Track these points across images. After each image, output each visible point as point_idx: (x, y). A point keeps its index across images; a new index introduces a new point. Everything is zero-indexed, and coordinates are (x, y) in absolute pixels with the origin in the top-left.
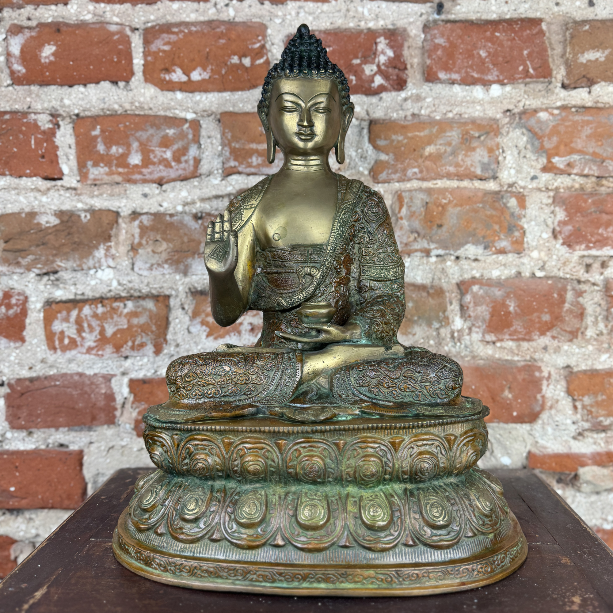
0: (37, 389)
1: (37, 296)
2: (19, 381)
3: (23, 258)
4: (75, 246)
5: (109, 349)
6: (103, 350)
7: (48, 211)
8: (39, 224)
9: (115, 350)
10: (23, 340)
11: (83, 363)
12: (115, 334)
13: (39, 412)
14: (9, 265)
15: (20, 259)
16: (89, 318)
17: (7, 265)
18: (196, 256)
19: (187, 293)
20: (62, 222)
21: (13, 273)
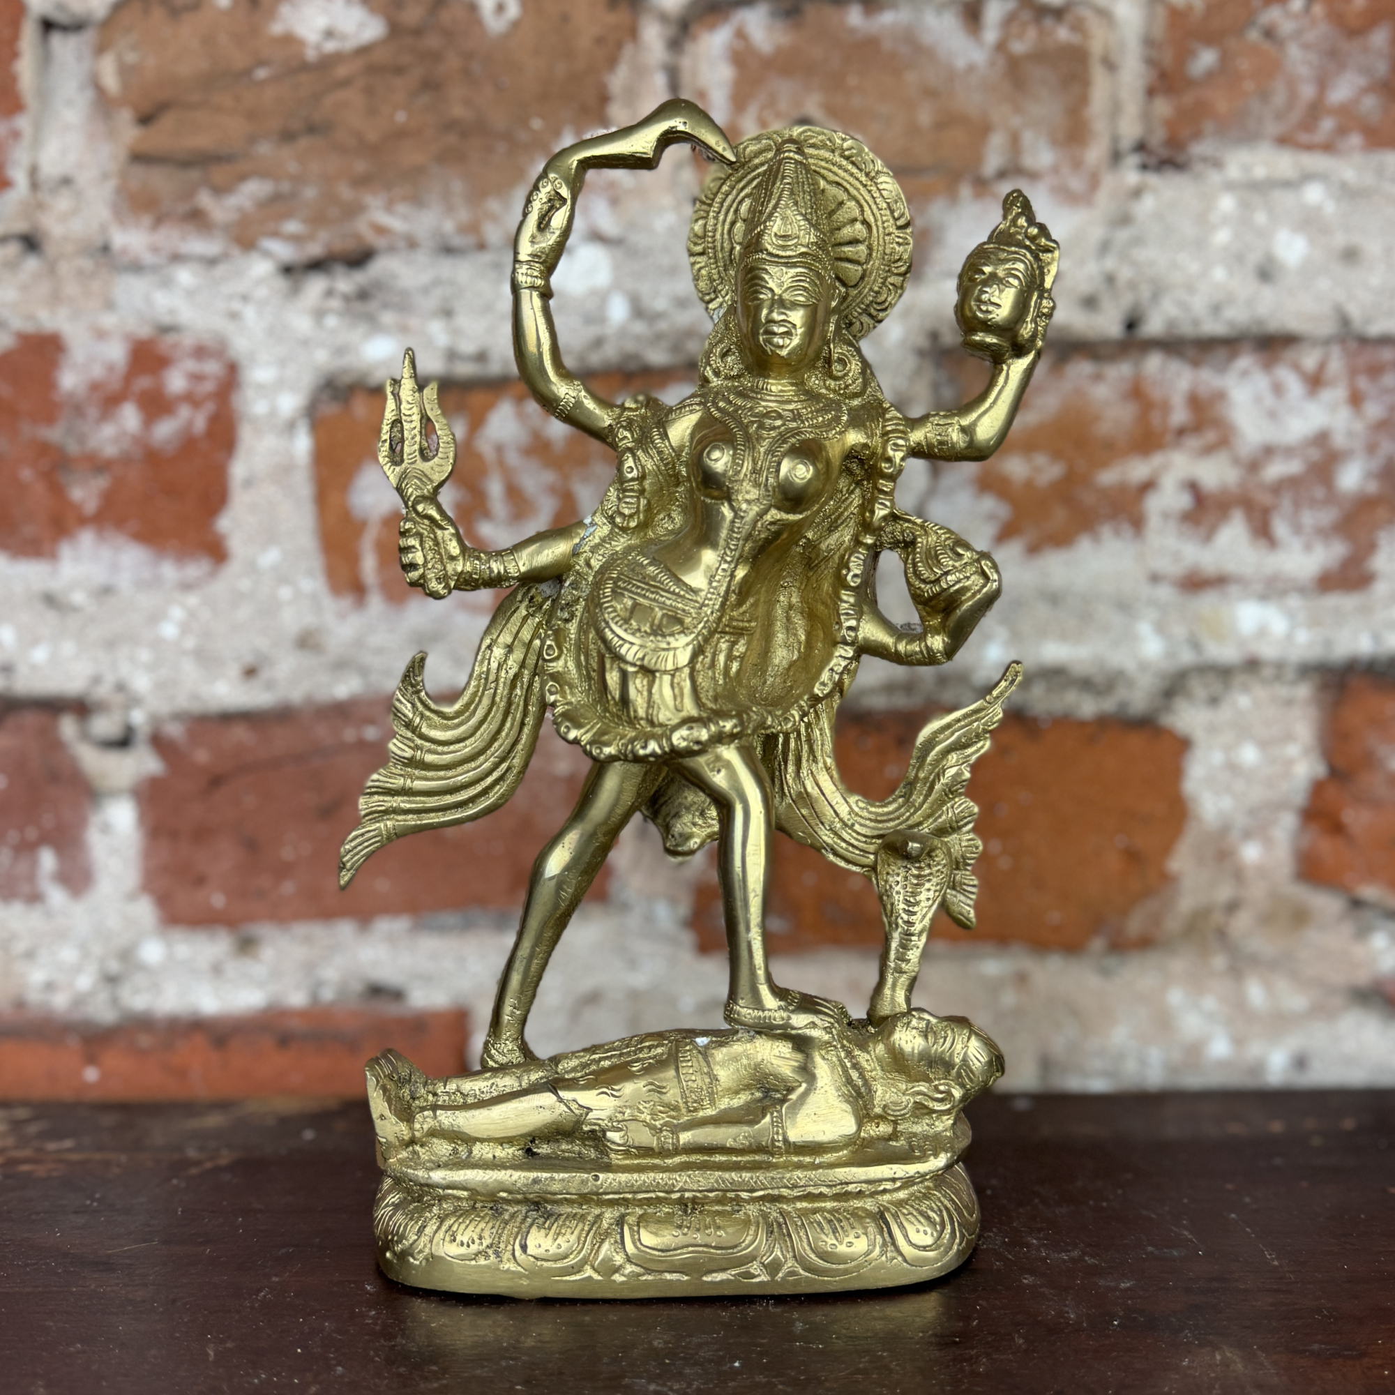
0: (283, 762)
1: (282, 363)
2: (203, 726)
3: (220, 191)
4: (452, 139)
8: (289, 40)
10: (217, 552)
13: (290, 855)
14: (159, 220)
15: (205, 199)
16: (513, 459)
17: (147, 220)
18: (965, 191)
19: (921, 353)
20: (395, 30)
21: (177, 258)
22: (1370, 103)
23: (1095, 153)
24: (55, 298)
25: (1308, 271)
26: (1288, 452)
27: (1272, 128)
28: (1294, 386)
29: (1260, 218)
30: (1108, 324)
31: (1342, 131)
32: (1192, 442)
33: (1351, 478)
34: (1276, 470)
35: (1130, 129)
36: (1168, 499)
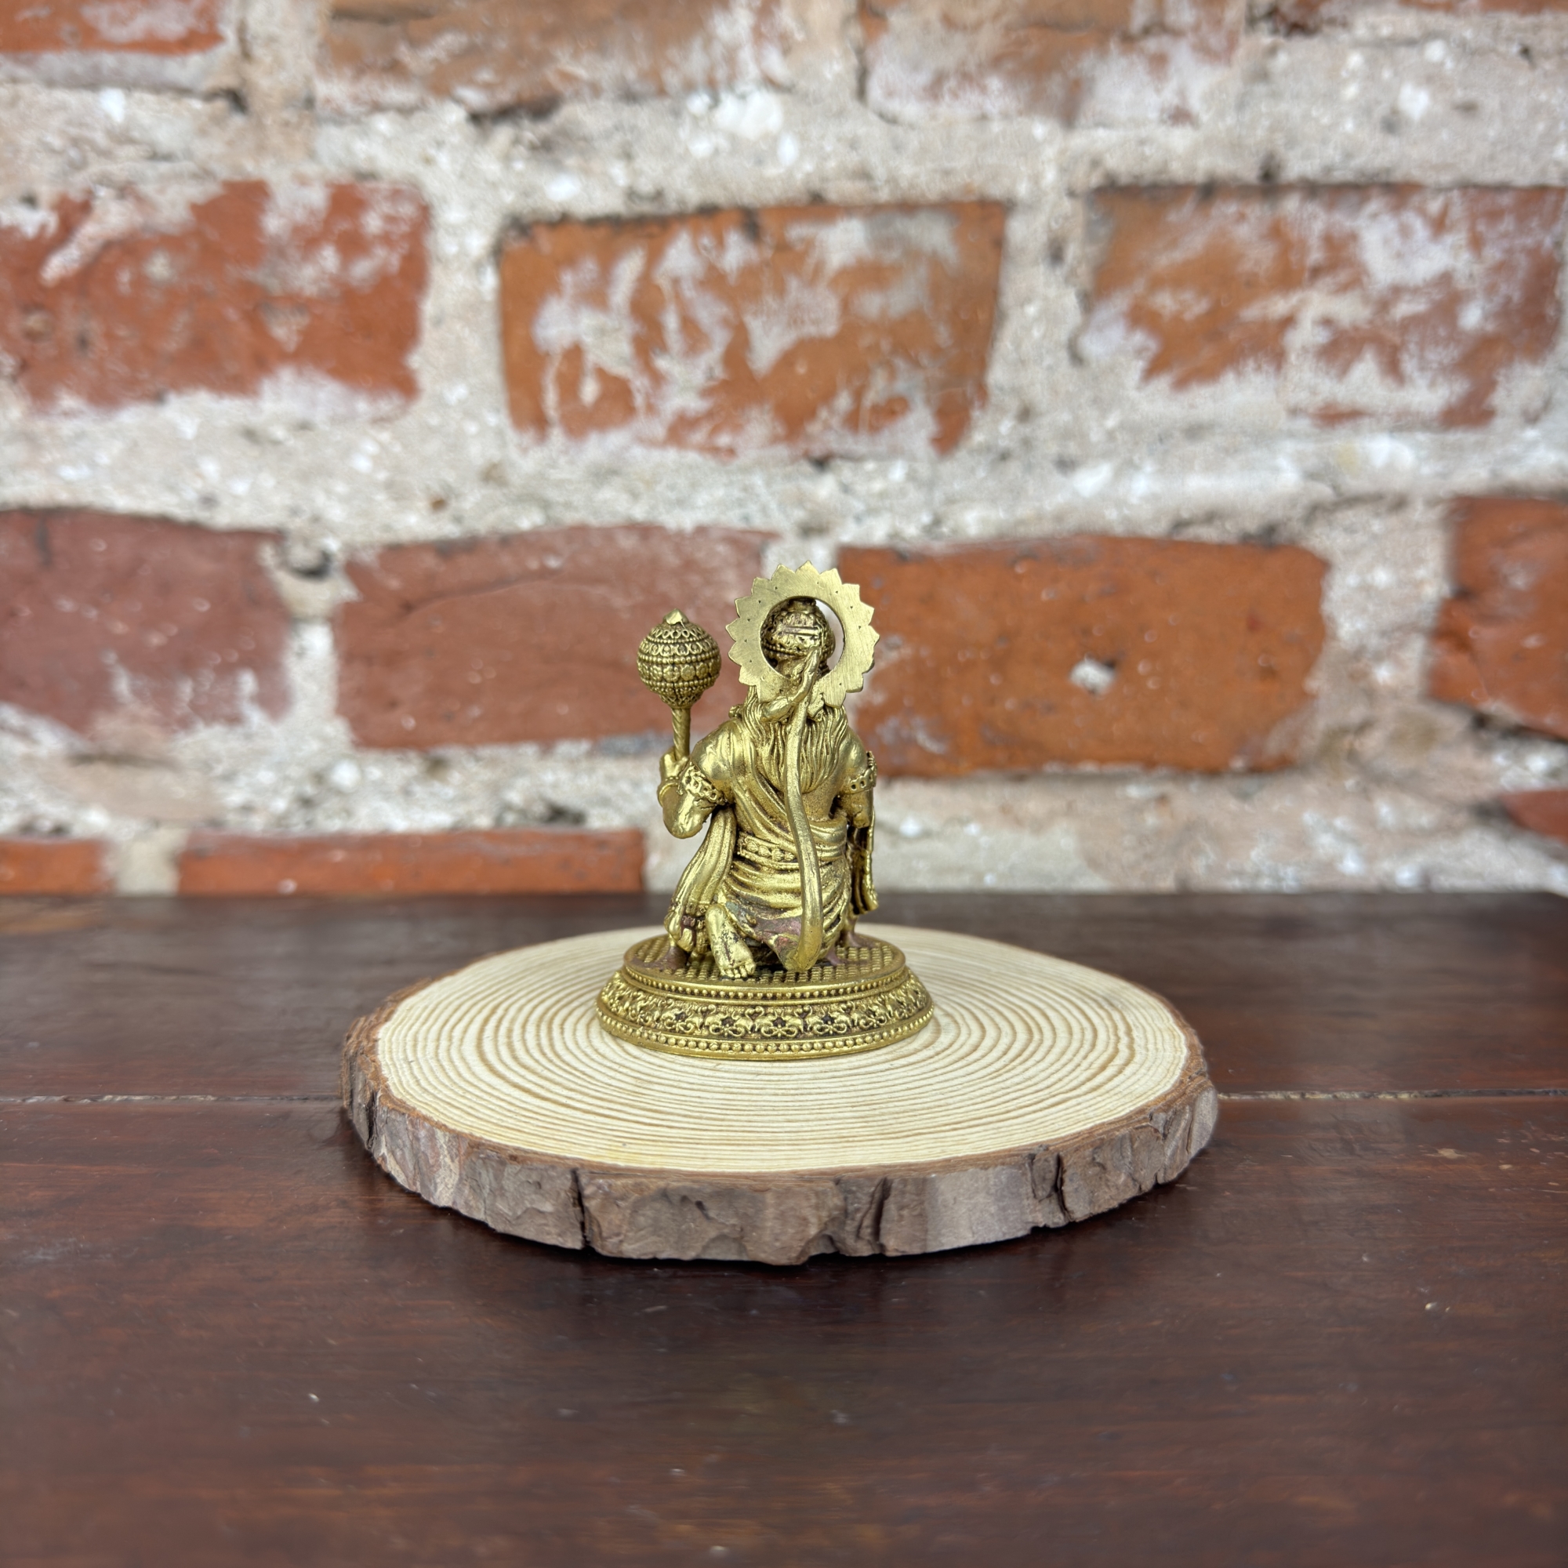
0: (471, 588)
1: (472, 206)
2: (396, 552)
3: (416, 45)
5: (759, 425)
6: (737, 428)
9: (780, 430)
10: (407, 387)
11: (650, 484)
12: (787, 360)
13: (476, 679)
14: (360, 71)
15: (404, 53)
16: (688, 292)
17: (348, 72)
18: (1113, 46)
21: (376, 107)
23: (1234, 12)
24: (260, 149)
25: (1432, 124)
26: (1416, 291)
28: (1420, 229)
29: (1386, 73)
30: (1247, 171)
32: (1330, 280)
33: (1473, 317)
34: (1405, 308)
36: (1306, 335)
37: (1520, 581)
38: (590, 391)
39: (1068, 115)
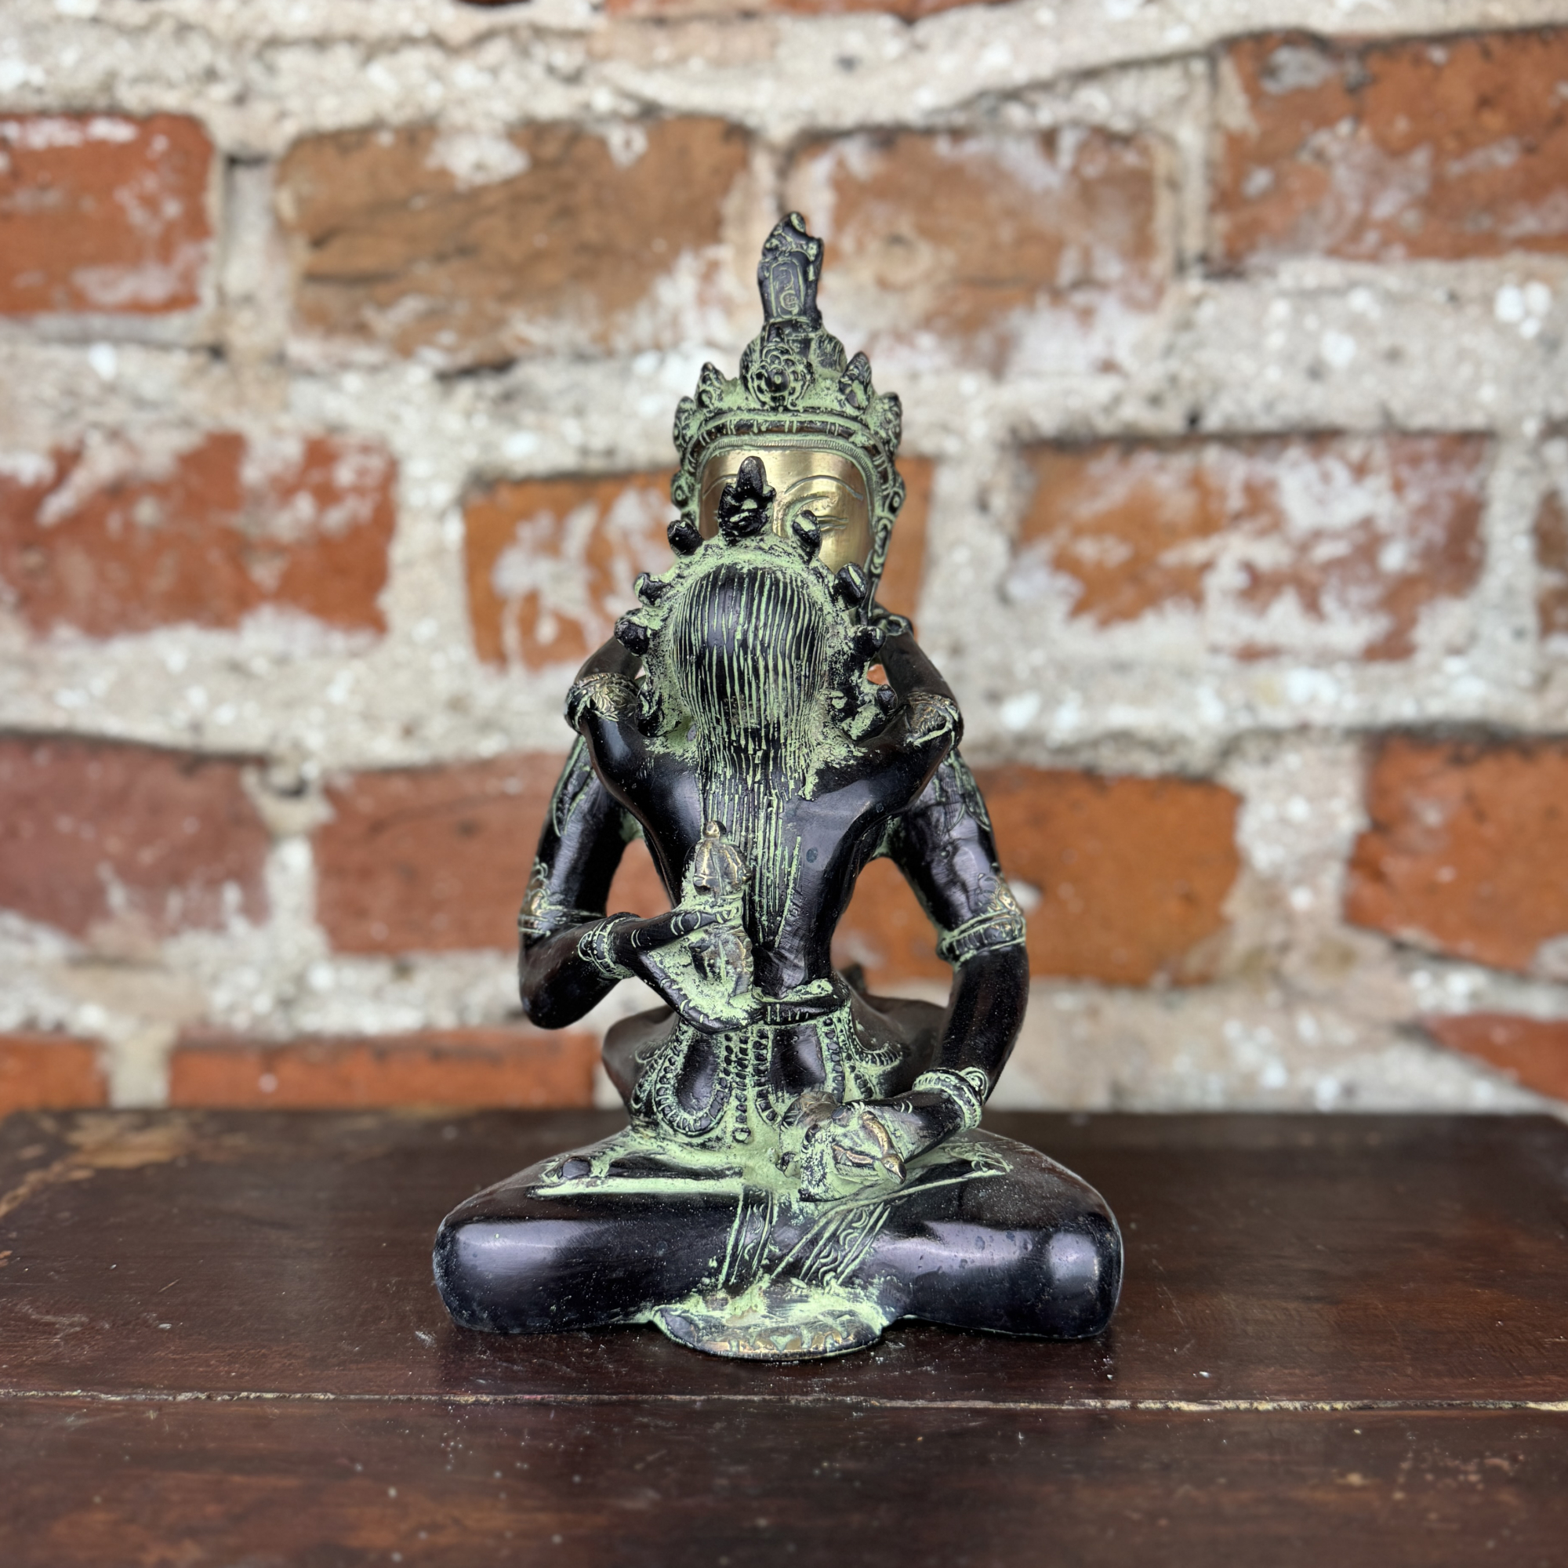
1: (437, 458)
3: (383, 305)
4: (584, 259)
7: (482, 124)
8: (443, 174)
10: (378, 624)
14: (330, 332)
15: (370, 314)
16: (638, 542)
17: (319, 331)
18: (1042, 300)
19: (1002, 447)
20: (537, 164)
21: (345, 366)
22: (1411, 219)
23: (1160, 265)
24: (239, 402)
25: (1355, 371)
26: (1335, 535)
27: (1322, 241)
28: (1340, 474)
29: (1311, 322)
30: (1171, 419)
31: (1385, 243)
32: (1247, 526)
33: (1394, 558)
34: (1325, 551)
35: (1193, 243)
36: (1226, 578)
37: (1432, 816)
38: (547, 631)
39: (997, 367)
